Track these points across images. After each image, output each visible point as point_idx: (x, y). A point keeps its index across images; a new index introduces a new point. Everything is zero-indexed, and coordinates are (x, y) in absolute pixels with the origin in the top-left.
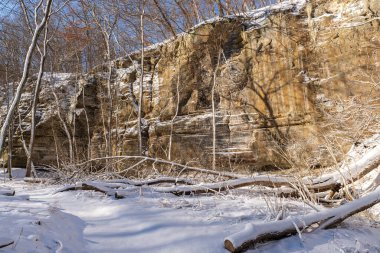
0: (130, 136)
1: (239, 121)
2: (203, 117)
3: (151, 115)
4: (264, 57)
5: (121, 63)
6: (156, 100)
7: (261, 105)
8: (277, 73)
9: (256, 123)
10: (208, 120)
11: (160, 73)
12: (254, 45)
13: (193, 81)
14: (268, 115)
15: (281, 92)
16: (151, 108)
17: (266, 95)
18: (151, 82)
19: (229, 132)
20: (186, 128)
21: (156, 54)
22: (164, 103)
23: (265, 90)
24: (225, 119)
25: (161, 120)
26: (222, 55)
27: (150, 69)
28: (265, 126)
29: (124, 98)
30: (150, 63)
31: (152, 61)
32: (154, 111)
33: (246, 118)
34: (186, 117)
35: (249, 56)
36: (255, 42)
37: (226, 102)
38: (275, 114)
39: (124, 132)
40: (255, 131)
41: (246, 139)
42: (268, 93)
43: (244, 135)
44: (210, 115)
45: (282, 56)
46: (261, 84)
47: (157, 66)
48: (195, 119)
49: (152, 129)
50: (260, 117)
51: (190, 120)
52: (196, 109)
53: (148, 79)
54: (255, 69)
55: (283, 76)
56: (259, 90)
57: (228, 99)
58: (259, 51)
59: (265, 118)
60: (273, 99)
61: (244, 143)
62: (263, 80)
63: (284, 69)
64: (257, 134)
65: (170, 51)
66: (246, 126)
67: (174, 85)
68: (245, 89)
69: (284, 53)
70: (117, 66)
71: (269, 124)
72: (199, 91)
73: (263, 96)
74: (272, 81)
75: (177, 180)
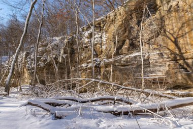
0: (90, 68)
1: (157, 57)
2: (132, 55)
3: (101, 56)
4: (173, 14)
5: (85, 28)
6: (104, 47)
7: (172, 46)
8: (184, 23)
9: (169, 58)
10: (135, 57)
11: (106, 31)
12: (166, 8)
13: (126, 34)
14: (177, 52)
15: (187, 36)
16: (102, 52)
17: (175, 39)
18: (101, 37)
19: (150, 64)
20: (122, 62)
21: (104, 21)
22: (109, 49)
23: (175, 36)
24: (146, 56)
25: (107, 58)
26: (146, 9)
27: (101, 30)
28: (175, 60)
29: (86, 47)
30: (100, 27)
31: (102, 25)
32: (103, 53)
33: (161, 55)
34: (122, 56)
35: (163, 14)
36: (166, 5)
37: (147, 45)
38: (183, 51)
39: (87, 66)
40: (168, 63)
41: (162, 68)
42: (177, 38)
43: (160, 66)
44: (137, 54)
45: (187, 12)
46: (171, 32)
47: (104, 28)
48: (127, 57)
49: (102, 64)
50: (171, 54)
51: (124, 58)
52: (128, 51)
53: (100, 36)
54: (167, 23)
55: (188, 25)
56: (170, 36)
57: (149, 44)
58: (169, 11)
59: (175, 54)
60: (181, 41)
61: (160, 71)
62: (173, 29)
63: (189, 20)
64: (169, 65)
65: (111, 18)
66: (161, 60)
67: (114, 37)
68: (160, 36)
69: (189, 10)
70: (83, 30)
71: (178, 58)
72: (129, 40)
73: (173, 40)
74: (180, 29)
75: (116, 98)
